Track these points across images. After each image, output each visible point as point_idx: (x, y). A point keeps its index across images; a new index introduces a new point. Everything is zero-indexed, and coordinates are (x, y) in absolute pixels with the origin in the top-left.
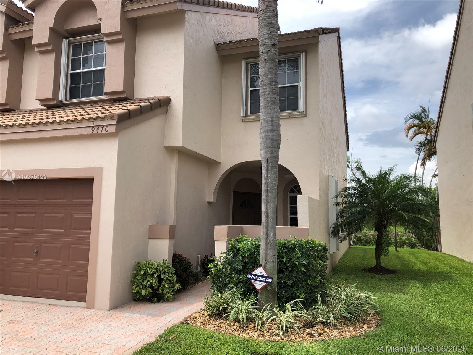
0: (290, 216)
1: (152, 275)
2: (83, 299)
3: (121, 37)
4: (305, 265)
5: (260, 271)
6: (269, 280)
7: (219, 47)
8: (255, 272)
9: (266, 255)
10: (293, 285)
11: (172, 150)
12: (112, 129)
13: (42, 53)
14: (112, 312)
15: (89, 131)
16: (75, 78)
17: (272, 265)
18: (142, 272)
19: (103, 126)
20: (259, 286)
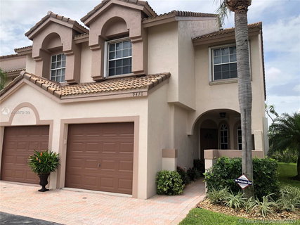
0: (238, 144)
1: (169, 179)
2: (130, 193)
3: (141, 39)
4: (269, 174)
5: (243, 177)
6: (249, 183)
7: (194, 41)
8: (240, 178)
9: (246, 168)
10: (262, 187)
11: (171, 104)
12: (145, 94)
13: (93, 50)
14: (149, 200)
15: (132, 95)
16: (111, 64)
17: (250, 174)
18: (163, 177)
19: (139, 92)
20: (243, 186)
